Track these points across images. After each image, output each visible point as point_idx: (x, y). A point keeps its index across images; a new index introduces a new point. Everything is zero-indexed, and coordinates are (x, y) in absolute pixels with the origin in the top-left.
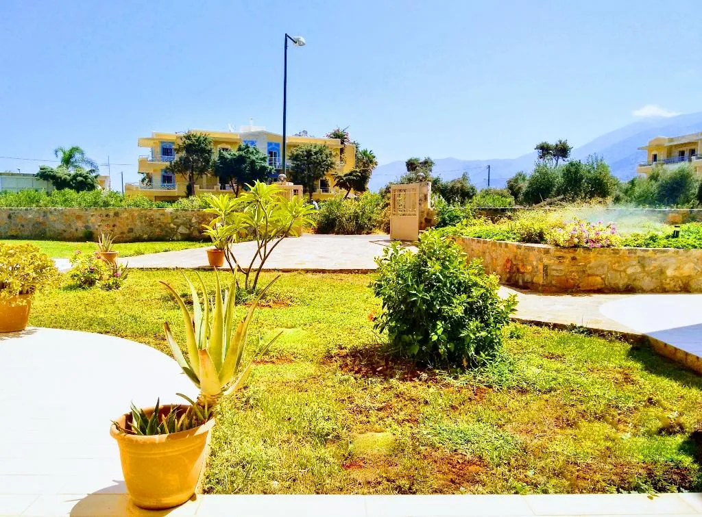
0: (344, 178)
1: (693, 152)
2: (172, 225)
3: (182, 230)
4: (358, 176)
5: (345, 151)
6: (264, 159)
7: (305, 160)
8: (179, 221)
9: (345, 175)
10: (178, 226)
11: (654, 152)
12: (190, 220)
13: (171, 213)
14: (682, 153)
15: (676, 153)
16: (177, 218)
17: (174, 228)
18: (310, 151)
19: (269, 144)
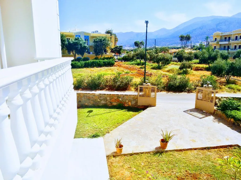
0: (114, 49)
1: (229, 38)
2: (98, 100)
3: (103, 102)
4: (119, 48)
5: (112, 38)
6: (85, 43)
7: (100, 43)
8: (102, 98)
9: (114, 48)
10: (101, 100)
11: (216, 37)
12: (106, 98)
13: (98, 95)
14: (226, 38)
15: (223, 38)
16: (100, 97)
17: (99, 101)
18: (101, 39)
19: (85, 36)
